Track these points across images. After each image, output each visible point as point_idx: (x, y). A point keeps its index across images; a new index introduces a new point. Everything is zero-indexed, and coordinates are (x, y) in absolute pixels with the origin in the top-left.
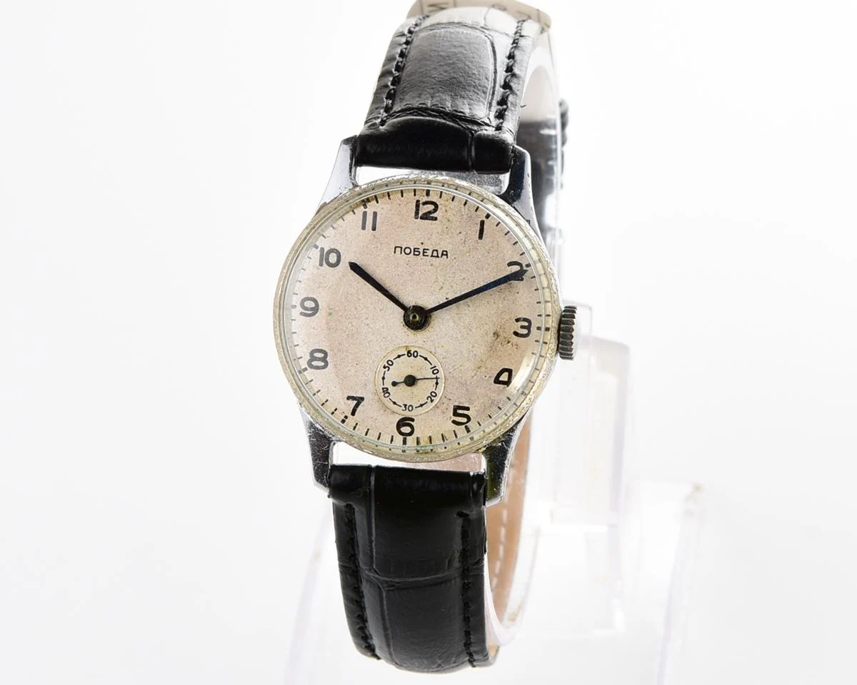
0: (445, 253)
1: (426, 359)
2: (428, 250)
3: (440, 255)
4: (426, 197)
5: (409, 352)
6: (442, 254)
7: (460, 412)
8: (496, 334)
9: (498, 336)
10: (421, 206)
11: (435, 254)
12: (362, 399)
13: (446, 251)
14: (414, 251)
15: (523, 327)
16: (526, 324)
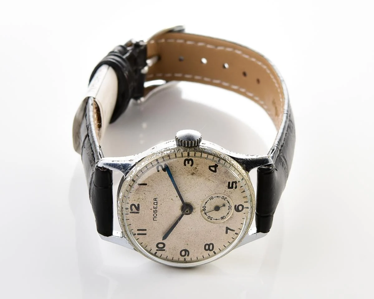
0: (155, 199)
1: (206, 203)
2: (154, 207)
3: (156, 201)
4: (129, 210)
5: (203, 210)
6: (156, 200)
7: (231, 186)
8: (193, 174)
9: (193, 173)
10: (133, 211)
11: (156, 204)
12: (227, 227)
13: (154, 199)
14: (155, 212)
15: (188, 163)
16: (187, 162)
